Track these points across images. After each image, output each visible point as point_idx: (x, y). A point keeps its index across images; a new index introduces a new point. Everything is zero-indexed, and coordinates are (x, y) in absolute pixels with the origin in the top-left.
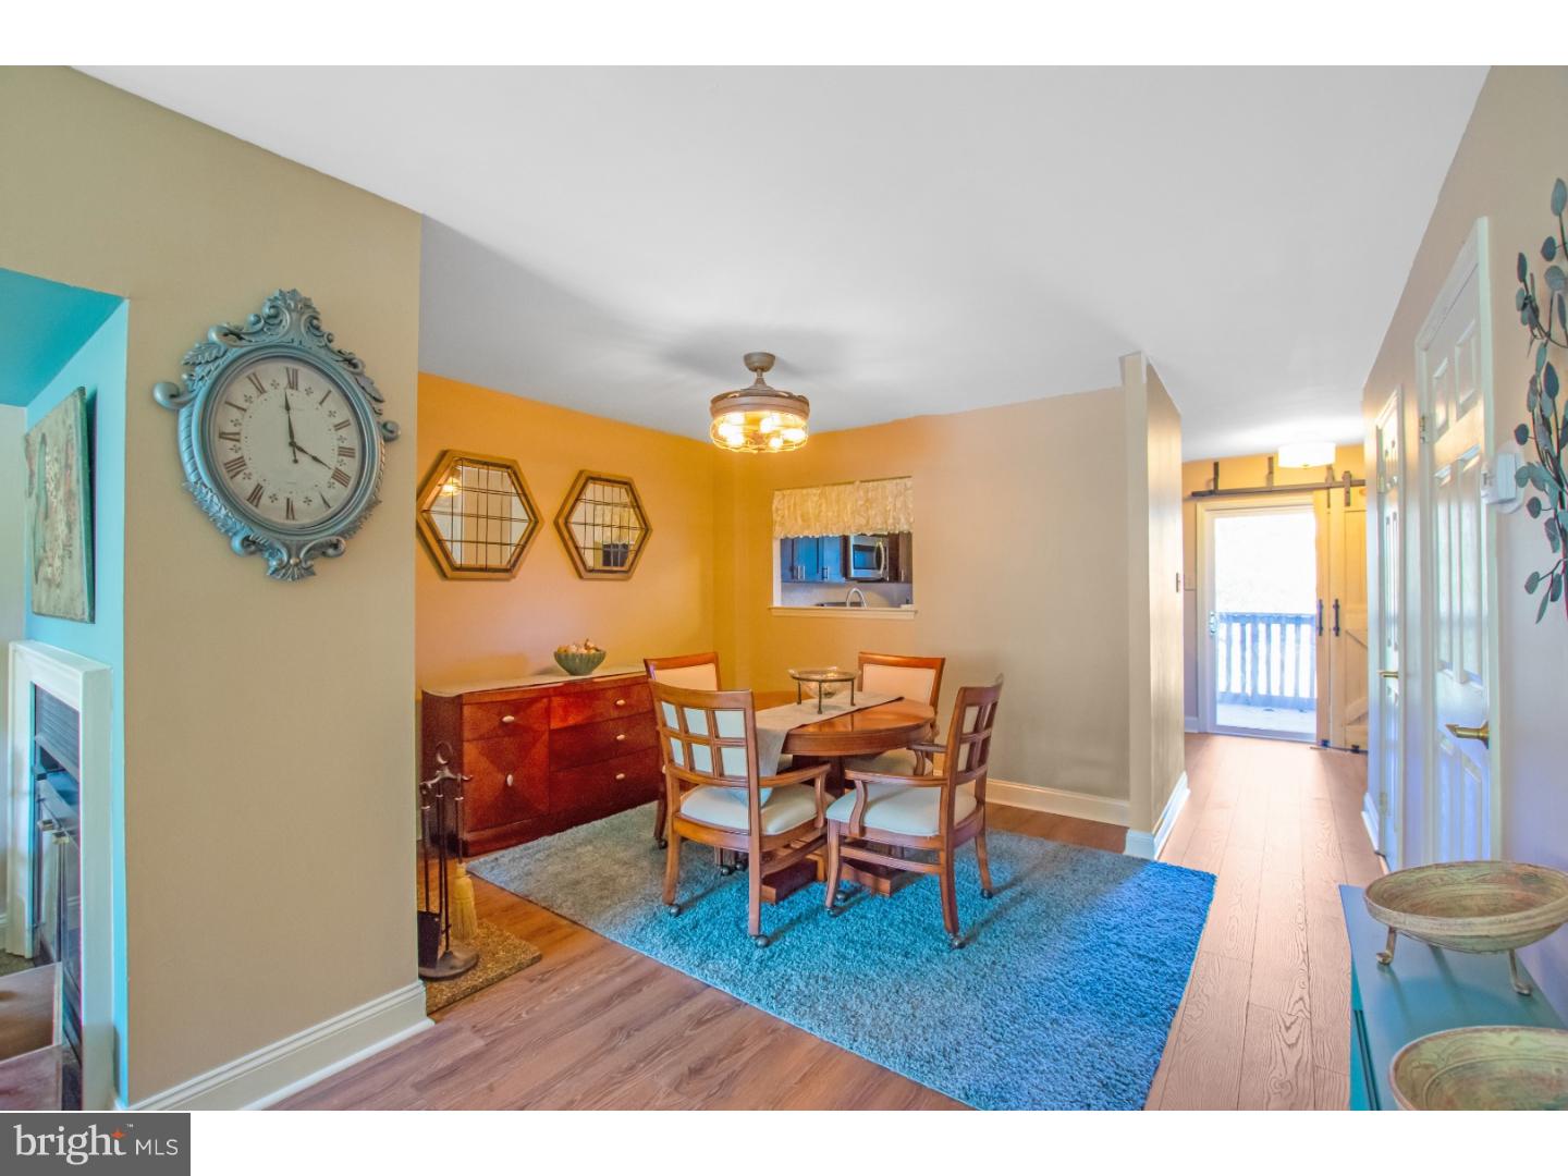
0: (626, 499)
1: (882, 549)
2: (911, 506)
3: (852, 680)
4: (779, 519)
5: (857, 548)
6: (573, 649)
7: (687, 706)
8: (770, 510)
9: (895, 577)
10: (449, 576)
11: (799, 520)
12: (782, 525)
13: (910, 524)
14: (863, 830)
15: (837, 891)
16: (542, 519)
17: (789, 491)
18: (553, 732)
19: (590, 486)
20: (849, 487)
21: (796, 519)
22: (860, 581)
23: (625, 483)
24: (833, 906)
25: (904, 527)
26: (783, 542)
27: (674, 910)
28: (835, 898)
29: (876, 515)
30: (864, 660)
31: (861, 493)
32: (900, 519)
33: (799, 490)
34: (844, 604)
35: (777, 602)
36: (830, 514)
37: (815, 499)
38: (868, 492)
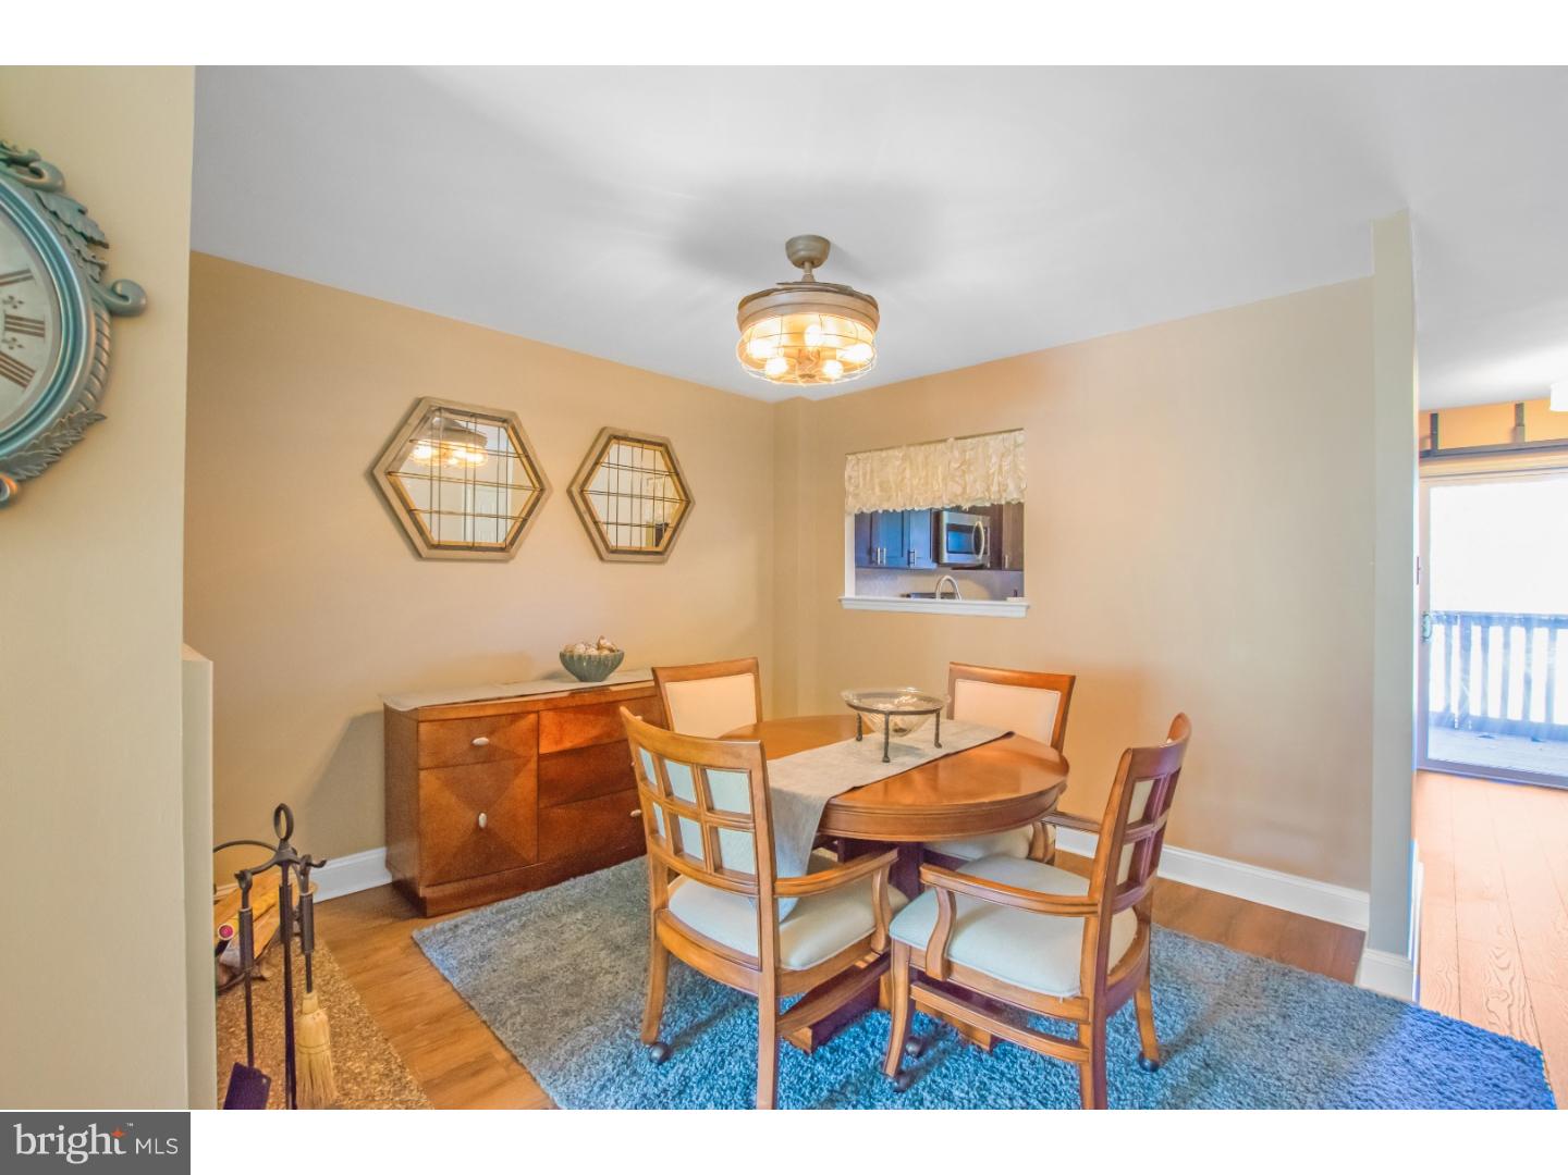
0: (661, 465)
1: (982, 528)
2: (1022, 468)
3: (936, 712)
4: (851, 489)
5: (953, 528)
6: (580, 650)
7: (670, 758)
8: (842, 476)
9: (997, 563)
10: (424, 556)
11: (877, 489)
12: (856, 496)
13: (1022, 492)
14: (948, 966)
15: (909, 1037)
16: (551, 487)
17: (865, 455)
18: (541, 758)
19: (613, 448)
20: (941, 446)
21: (873, 489)
22: (956, 567)
23: (660, 445)
24: (899, 1073)
25: (1011, 495)
26: (859, 518)
27: (657, 1054)
28: (904, 1051)
29: (975, 481)
30: (958, 673)
31: (956, 454)
32: (1007, 485)
33: (879, 453)
34: (932, 595)
35: (850, 590)
36: (915, 482)
37: (898, 463)
38: (964, 451)
